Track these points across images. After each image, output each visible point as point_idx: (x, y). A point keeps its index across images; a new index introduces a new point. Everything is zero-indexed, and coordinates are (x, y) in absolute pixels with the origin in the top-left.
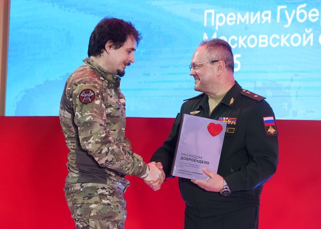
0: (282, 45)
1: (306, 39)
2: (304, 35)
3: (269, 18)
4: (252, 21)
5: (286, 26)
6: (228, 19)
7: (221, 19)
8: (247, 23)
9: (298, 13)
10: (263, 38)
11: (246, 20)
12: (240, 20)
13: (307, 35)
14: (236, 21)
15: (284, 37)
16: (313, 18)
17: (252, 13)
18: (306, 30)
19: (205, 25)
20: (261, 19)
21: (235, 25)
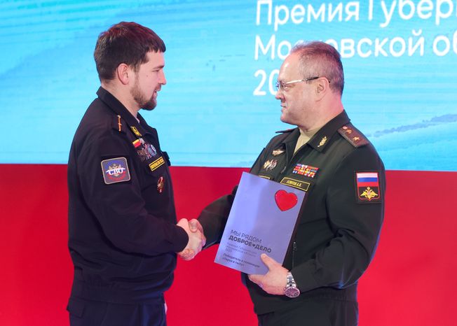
0: (376, 54)
1: (414, 45)
2: (411, 40)
3: (356, 13)
4: (331, 18)
5: (383, 25)
6: (294, 14)
7: (282, 15)
8: (323, 20)
9: (401, 5)
10: (347, 44)
11: (320, 18)
12: (312, 16)
13: (416, 39)
14: (305, 17)
15: (380, 42)
16: (425, 13)
17: (330, 6)
18: (413, 32)
19: (258, 22)
20: (345, 15)
21: (304, 24)
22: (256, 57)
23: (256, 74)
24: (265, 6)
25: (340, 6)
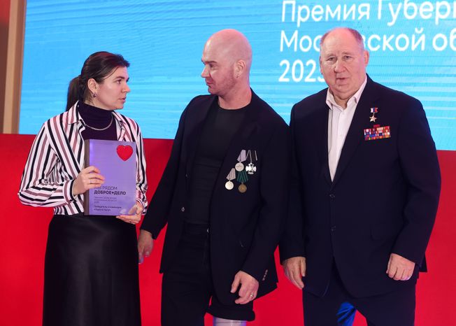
0: (384, 49)
1: (416, 41)
2: (413, 37)
3: (368, 13)
4: (345, 17)
5: (390, 24)
6: (314, 13)
8: (339, 18)
9: (406, 6)
11: (337, 15)
12: (329, 13)
13: (418, 37)
14: (324, 15)
15: (387, 39)
16: (426, 13)
17: (345, 6)
18: (416, 30)
19: (283, 20)
20: (357, 15)
21: (322, 22)
22: (282, 49)
23: (281, 64)
24: (289, 6)
25: (353, 7)
